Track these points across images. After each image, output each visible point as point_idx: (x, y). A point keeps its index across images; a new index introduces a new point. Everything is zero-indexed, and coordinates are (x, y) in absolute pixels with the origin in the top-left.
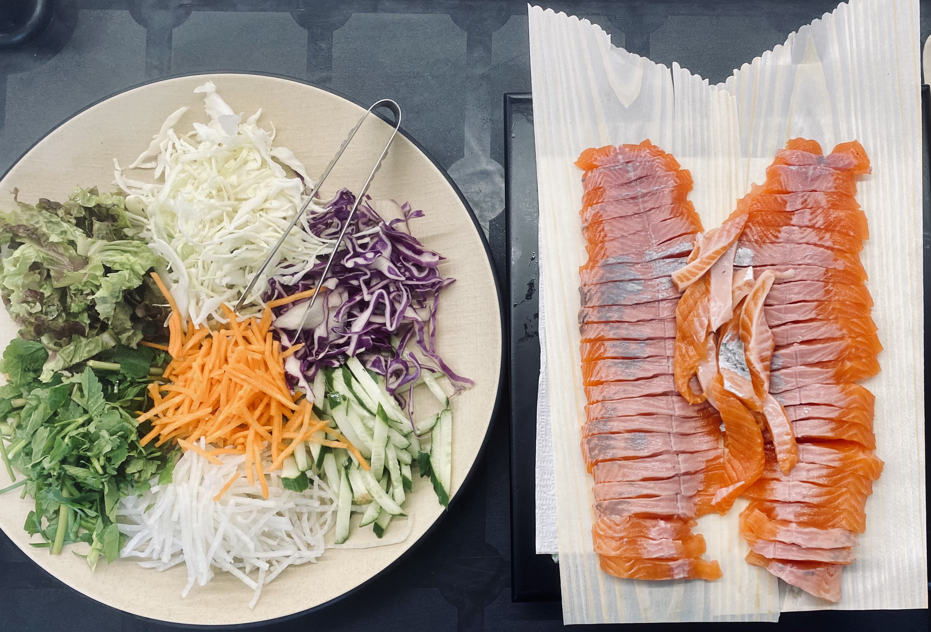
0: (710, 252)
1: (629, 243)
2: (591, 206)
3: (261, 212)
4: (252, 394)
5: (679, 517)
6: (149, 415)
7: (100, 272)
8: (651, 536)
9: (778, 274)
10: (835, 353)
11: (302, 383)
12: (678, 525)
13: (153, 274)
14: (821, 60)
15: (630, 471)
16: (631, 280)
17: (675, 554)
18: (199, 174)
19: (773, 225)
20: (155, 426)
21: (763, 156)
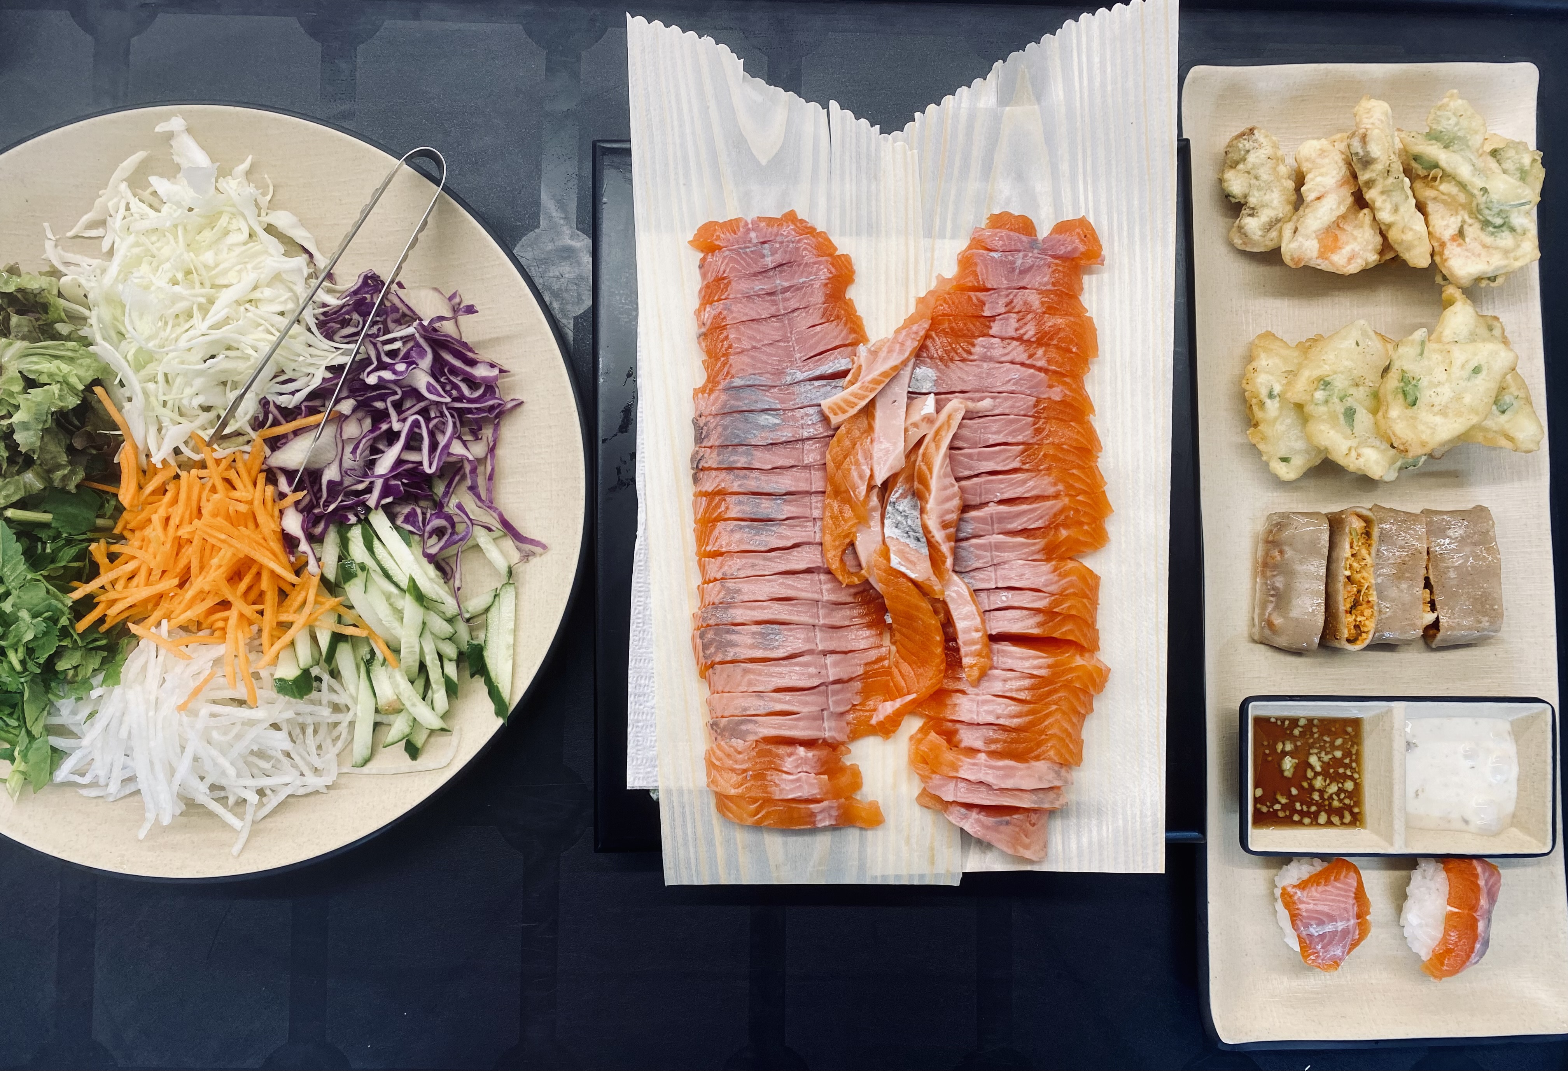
0: (875, 374)
1: (764, 358)
2: (711, 304)
3: (248, 306)
4: (235, 560)
5: (824, 740)
6: (92, 587)
7: (17, 388)
8: (785, 769)
9: (971, 405)
10: (1047, 517)
11: (304, 546)
12: (823, 753)
13: (98, 390)
14: (1038, 99)
15: (758, 678)
16: (764, 411)
17: (819, 794)
18: (159, 249)
19: (964, 336)
20: (98, 603)
21: (954, 236)
